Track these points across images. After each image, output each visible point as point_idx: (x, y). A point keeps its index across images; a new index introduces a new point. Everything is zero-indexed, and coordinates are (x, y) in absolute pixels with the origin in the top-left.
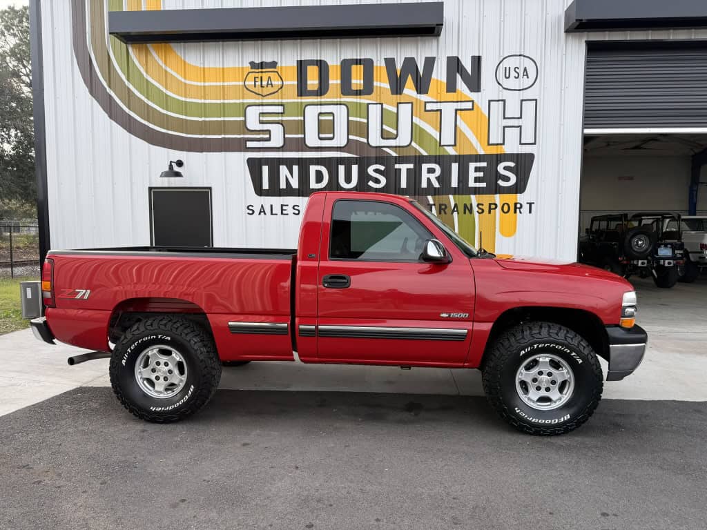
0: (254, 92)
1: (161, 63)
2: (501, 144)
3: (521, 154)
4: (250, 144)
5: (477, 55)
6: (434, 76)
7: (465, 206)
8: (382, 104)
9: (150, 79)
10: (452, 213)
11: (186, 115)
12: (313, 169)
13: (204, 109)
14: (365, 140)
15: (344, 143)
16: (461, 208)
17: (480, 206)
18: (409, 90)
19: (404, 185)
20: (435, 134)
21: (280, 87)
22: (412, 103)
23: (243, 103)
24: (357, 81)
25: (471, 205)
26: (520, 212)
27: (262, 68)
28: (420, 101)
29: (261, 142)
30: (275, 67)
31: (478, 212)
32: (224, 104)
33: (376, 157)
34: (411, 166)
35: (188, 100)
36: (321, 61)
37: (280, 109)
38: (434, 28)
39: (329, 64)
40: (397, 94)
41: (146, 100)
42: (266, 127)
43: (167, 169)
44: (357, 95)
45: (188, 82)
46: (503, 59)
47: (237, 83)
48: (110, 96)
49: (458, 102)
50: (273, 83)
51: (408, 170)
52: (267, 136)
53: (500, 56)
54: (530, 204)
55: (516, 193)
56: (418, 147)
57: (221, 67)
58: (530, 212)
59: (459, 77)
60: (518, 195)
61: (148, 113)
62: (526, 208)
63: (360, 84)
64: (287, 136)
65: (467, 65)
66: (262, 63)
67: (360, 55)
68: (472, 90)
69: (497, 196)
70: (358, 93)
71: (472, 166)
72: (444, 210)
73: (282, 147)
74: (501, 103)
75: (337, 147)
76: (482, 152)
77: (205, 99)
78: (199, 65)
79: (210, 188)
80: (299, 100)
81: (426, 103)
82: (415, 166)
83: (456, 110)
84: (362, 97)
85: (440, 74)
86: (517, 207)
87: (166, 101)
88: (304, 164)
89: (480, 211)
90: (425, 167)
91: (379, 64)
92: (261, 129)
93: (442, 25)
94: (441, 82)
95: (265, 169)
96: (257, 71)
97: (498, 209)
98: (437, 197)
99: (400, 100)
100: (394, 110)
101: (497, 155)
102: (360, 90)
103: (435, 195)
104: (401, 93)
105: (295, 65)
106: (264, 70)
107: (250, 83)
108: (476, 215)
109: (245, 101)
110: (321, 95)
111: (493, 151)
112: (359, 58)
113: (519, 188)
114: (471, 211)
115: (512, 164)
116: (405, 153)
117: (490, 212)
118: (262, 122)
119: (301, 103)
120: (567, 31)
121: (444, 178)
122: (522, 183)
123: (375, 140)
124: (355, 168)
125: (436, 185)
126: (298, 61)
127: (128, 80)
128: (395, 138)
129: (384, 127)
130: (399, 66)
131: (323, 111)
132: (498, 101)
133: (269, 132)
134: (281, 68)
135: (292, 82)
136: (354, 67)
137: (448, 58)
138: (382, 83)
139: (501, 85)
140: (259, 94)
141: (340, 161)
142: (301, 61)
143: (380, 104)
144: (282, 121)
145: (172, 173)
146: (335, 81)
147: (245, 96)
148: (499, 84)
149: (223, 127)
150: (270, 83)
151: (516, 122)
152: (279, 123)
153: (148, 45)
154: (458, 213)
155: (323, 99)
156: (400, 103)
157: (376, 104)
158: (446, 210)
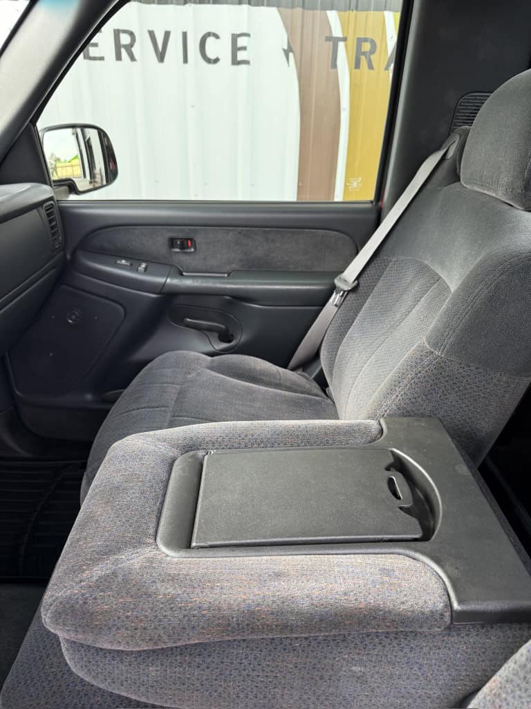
158: (372, 57)
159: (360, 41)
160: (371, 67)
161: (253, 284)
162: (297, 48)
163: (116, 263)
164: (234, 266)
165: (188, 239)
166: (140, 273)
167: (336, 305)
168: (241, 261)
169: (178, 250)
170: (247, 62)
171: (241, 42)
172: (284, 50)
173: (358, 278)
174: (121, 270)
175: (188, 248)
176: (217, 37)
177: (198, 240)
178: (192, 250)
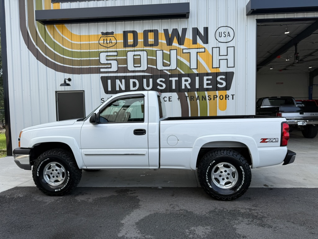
0: (103, 46)
1: (60, 33)
2: (218, 68)
3: (228, 72)
4: (102, 70)
5: (206, 26)
6: (186, 37)
7: (203, 97)
8: (163, 50)
9: (55, 41)
10: (197, 100)
11: (72, 57)
12: (131, 81)
13: (81, 54)
14: (155, 67)
15: (145, 69)
16: (201, 98)
17: (210, 97)
18: (175, 44)
19: (174, 87)
20: (188, 64)
21: (115, 43)
22: (176, 50)
23: (98, 51)
24: (151, 40)
25: (205, 96)
26: (228, 99)
27: (107, 35)
28: (180, 48)
29: (107, 69)
30: (113, 34)
31: (208, 99)
32: (89, 52)
33: (161, 75)
34: (177, 79)
35: (73, 50)
36: (134, 31)
37: (115, 54)
38: (186, 15)
39: (138, 32)
40: (169, 45)
41: (53, 51)
42: (109, 62)
43: (63, 82)
44: (151, 46)
45: (73, 42)
46: (218, 28)
47: (96, 42)
48: (37, 49)
49: (198, 48)
50: (112, 41)
51: (176, 81)
52: (110, 66)
53: (217, 27)
54: (233, 95)
55: (226, 90)
56: (180, 70)
57: (88, 35)
58: (233, 99)
59: (198, 37)
60: (227, 91)
61: (55, 57)
62: (231, 97)
63: (152, 41)
64: (119, 66)
65: (202, 32)
66: (107, 32)
67: (152, 28)
68: (204, 43)
69: (217, 92)
70: (151, 45)
71: (205, 78)
72: (193, 99)
73: (117, 71)
74: (218, 49)
75: (143, 71)
76: (209, 72)
77: (81, 50)
78: (78, 34)
79: (84, 91)
80: (124, 49)
81: (183, 49)
82: (179, 79)
83: (197, 52)
84: (153, 47)
85: (189, 36)
86: (227, 97)
87: (63, 51)
88: (127, 79)
89: (210, 99)
90: (183, 79)
91: (161, 32)
92: (107, 63)
93: (189, 13)
94: (190, 39)
95: (109, 81)
96: (104, 36)
97: (218, 98)
98: (189, 93)
99: (171, 48)
100: (169, 53)
101: (217, 73)
102: (152, 44)
103: (188, 92)
104: (171, 45)
105: (122, 33)
106: (108, 36)
107: (101, 42)
108: (208, 101)
109: (100, 50)
110: (134, 47)
111: (215, 71)
112: (151, 29)
113: (227, 88)
114: (205, 99)
115: (224, 77)
116: (174, 73)
117: (214, 100)
118: (107, 60)
119: (125, 50)
120: (247, 15)
121: (193, 84)
122: (229, 85)
123: (160, 67)
124: (151, 80)
125: (189, 87)
126: (123, 31)
127: (45, 42)
128: (170, 66)
129: (164, 61)
130: (170, 33)
131: (135, 54)
132: (217, 47)
133: (110, 64)
134: (116, 34)
135: (121, 41)
136: (149, 33)
137: (193, 28)
138: (163, 40)
139: (218, 40)
140: (106, 47)
141: (144, 77)
142: (125, 31)
143: (162, 50)
144: (117, 59)
145: (66, 84)
146: (141, 40)
147: (99, 48)
148: (217, 40)
149: (89, 62)
150: (110, 41)
151: (225, 57)
152: (115, 60)
153: (55, 26)
154: (199, 100)
155: (136, 49)
156: (171, 50)
157: (160, 50)
158: (194, 99)
159: (191, 97)
160: (193, 100)
162: (180, 98)
170: (171, 101)
171: (170, 98)
172: (178, 99)
176: (166, 97)
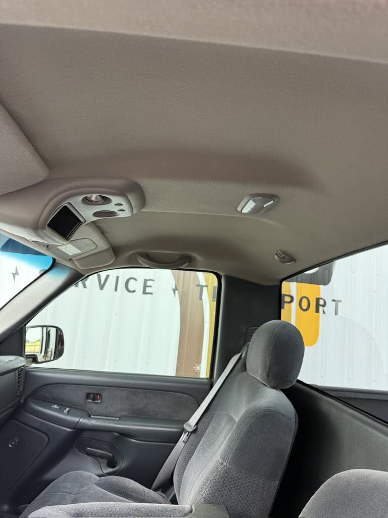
26: (324, 313)
54: (337, 302)
55: (319, 284)
58: (336, 314)
60: (322, 287)
69: (294, 285)
86: (320, 304)
97: (295, 305)
161: (134, 425)
162: (180, 288)
163: (51, 407)
164: (124, 413)
165: (98, 394)
166: (64, 414)
167: (184, 441)
168: (128, 410)
169: (90, 401)
170: (151, 293)
171: (149, 283)
172: (173, 289)
173: (197, 424)
174: (53, 411)
175: (97, 400)
176: (136, 280)
177: (105, 395)
178: (100, 401)
